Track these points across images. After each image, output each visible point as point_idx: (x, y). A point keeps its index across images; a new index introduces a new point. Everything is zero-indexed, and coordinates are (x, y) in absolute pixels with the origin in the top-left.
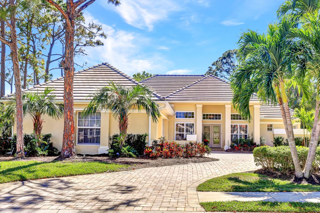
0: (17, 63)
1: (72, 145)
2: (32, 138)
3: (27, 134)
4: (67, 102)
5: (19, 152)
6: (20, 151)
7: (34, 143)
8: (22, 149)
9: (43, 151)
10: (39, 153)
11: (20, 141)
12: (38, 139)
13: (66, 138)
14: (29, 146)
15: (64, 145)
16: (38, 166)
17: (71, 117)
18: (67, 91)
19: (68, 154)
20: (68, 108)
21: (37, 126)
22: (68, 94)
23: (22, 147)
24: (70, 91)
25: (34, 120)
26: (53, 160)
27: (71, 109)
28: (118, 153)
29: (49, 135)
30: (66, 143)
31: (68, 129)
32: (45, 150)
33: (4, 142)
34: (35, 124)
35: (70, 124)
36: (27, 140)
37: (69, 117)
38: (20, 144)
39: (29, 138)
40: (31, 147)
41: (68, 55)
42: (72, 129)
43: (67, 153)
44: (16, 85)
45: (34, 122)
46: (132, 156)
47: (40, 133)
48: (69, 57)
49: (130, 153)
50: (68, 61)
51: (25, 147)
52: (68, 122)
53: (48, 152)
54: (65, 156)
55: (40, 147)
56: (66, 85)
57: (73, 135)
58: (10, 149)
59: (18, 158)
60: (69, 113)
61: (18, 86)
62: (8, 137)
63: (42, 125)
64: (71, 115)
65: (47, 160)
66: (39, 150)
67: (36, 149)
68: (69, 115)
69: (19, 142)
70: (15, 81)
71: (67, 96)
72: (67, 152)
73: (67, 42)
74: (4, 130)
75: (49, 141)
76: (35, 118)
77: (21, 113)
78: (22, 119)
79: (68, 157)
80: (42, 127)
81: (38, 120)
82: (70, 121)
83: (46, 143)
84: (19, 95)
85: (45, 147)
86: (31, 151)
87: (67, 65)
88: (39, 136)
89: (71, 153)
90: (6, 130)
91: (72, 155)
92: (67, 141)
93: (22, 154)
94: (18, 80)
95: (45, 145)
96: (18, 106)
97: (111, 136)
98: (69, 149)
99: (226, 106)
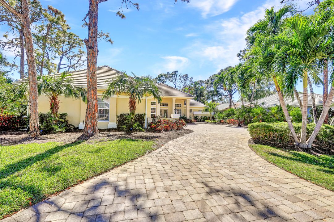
0: (29, 37)
1: (96, 123)
2: (47, 116)
3: (43, 113)
4: (91, 81)
5: (33, 132)
6: (35, 130)
7: (51, 121)
8: (36, 128)
9: (60, 128)
10: (57, 130)
11: (34, 119)
12: (55, 117)
13: (89, 117)
14: (44, 124)
15: (87, 123)
16: (60, 153)
17: (95, 96)
18: (91, 70)
19: (92, 132)
20: (92, 87)
21: (54, 105)
22: (91, 74)
23: (36, 126)
24: (94, 71)
25: (50, 101)
26: (76, 139)
27: (95, 88)
28: (131, 129)
29: (65, 114)
30: (89, 121)
31: (91, 107)
32: (62, 128)
33: (18, 120)
34: (51, 104)
35: (94, 103)
36: (43, 118)
37: (93, 96)
38: (34, 123)
39: (45, 117)
40: (47, 125)
41: (92, 34)
42: (95, 108)
43: (90, 132)
44: (28, 61)
45: (51, 102)
46: (141, 130)
47: (57, 112)
48: (93, 37)
49: (140, 128)
50: (92, 40)
51: (40, 125)
52: (92, 101)
53: (66, 129)
54: (88, 135)
55: (57, 125)
56: (89, 65)
57: (96, 113)
58: (25, 126)
59: (31, 138)
60: (92, 92)
61: (30, 61)
62: (23, 116)
63: (59, 105)
64: (95, 94)
65: (69, 140)
66: (56, 127)
67: (53, 126)
68: (93, 94)
69: (32, 121)
70: (28, 55)
71: (91, 75)
72: (91, 130)
73: (91, 21)
74: (23, 110)
75: (65, 118)
76: (52, 98)
77: (36, 91)
78: (36, 97)
79: (92, 135)
80: (58, 106)
81: (55, 101)
82: (94, 100)
83: (63, 121)
84: (32, 72)
85: (62, 125)
86: (47, 129)
87: (91, 44)
88: (56, 115)
89: (95, 131)
90: (24, 111)
91: (96, 133)
92: (90, 119)
93: (36, 133)
94: (31, 55)
95: (62, 122)
96: (31, 83)
97: (119, 115)
98: (92, 128)
99: (173, 99)
